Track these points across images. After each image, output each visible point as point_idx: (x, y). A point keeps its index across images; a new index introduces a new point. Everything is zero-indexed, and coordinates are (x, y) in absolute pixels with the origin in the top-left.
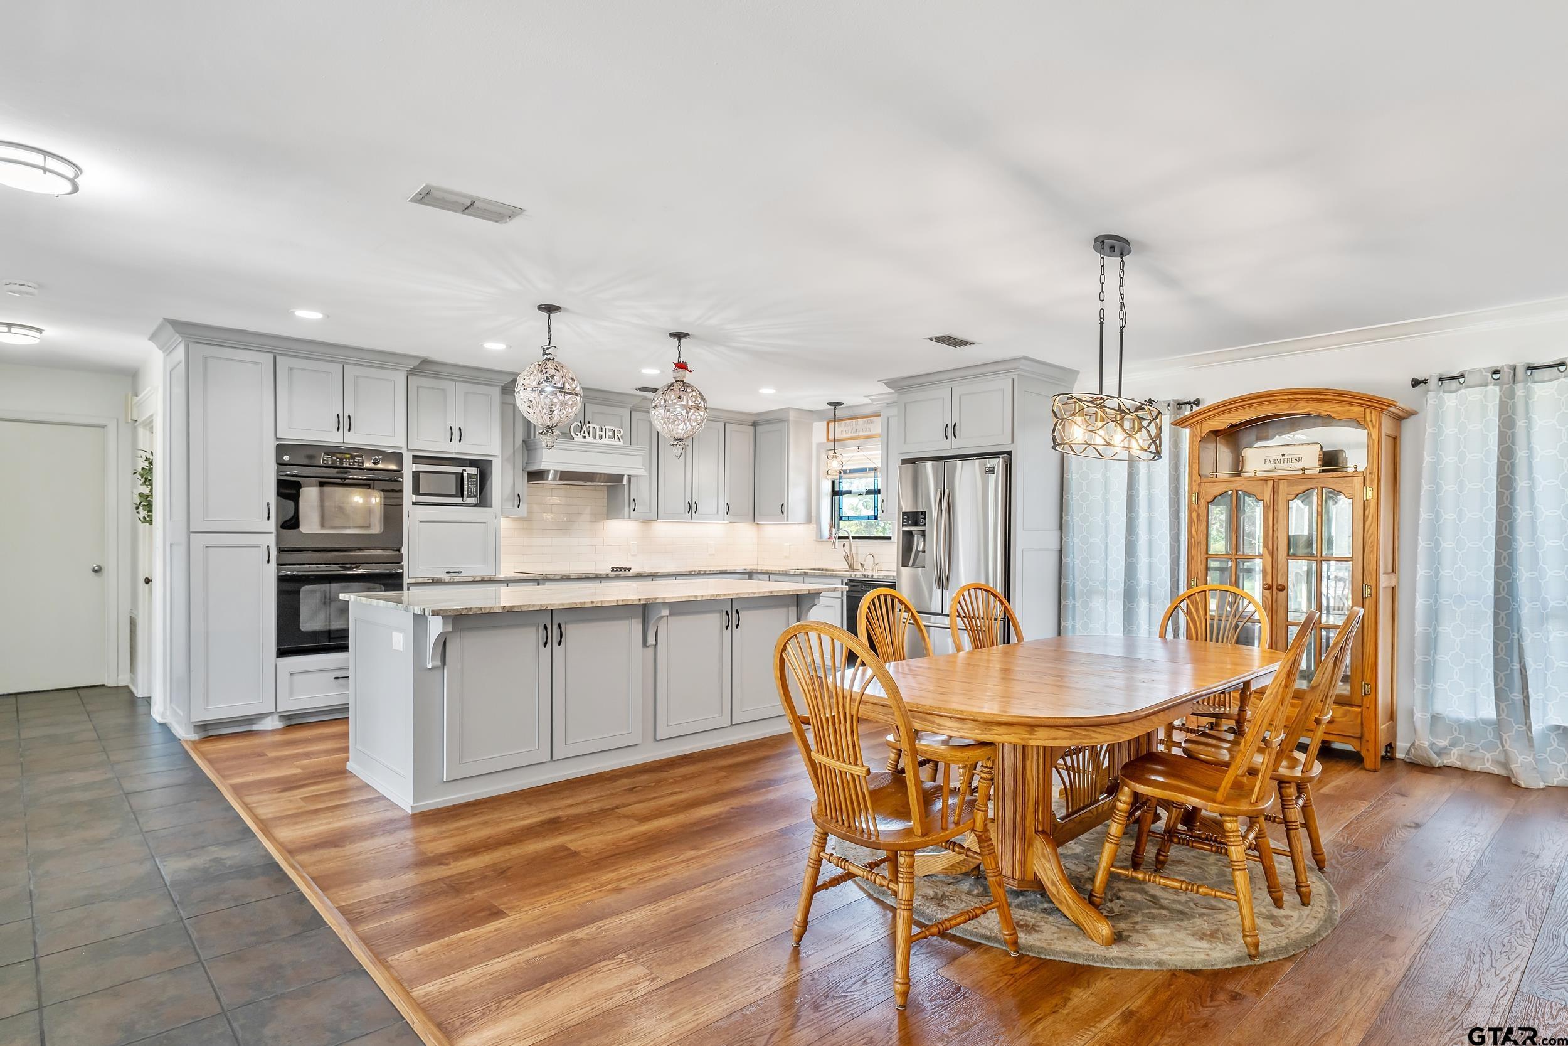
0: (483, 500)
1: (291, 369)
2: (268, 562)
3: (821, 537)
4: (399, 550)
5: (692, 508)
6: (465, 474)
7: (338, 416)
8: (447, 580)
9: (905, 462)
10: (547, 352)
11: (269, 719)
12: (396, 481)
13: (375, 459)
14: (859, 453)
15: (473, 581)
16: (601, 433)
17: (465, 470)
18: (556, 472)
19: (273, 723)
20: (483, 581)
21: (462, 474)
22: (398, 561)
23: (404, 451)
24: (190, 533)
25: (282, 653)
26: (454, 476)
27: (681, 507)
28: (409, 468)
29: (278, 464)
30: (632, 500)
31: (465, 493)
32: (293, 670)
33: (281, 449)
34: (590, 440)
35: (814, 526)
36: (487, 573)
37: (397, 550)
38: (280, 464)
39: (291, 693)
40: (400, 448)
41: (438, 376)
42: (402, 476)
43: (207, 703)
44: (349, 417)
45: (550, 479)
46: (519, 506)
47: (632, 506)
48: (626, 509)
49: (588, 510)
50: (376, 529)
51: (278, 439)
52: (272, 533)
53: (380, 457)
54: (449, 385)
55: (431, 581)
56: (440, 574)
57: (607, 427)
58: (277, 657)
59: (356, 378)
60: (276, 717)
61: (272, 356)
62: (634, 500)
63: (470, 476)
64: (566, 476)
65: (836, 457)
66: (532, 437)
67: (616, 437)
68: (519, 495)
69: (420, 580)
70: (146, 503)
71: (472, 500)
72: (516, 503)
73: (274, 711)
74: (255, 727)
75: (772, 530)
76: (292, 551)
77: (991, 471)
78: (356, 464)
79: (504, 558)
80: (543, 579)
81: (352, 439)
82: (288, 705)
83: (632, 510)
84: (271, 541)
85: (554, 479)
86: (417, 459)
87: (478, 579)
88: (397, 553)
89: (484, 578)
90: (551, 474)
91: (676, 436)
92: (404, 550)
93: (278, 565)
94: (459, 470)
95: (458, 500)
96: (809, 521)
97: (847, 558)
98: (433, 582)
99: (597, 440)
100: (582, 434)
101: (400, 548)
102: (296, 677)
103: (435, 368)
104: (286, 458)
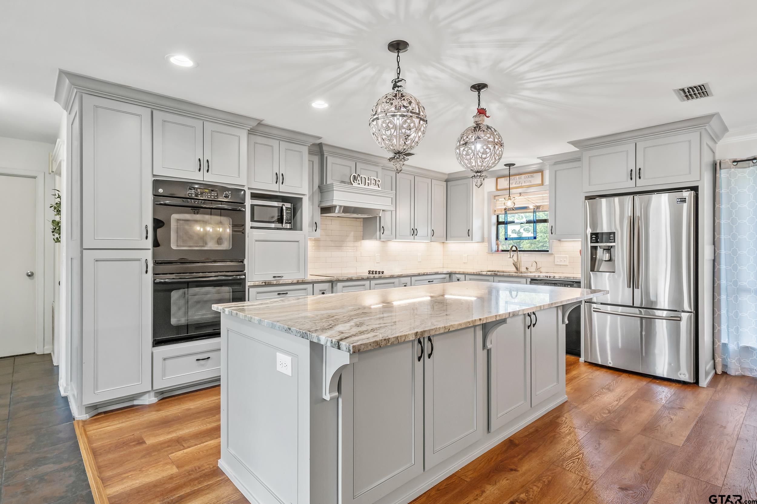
0: (295, 226)
1: (164, 121)
2: (147, 272)
3: (492, 251)
4: (242, 262)
5: (414, 232)
6: (284, 208)
7: (199, 160)
8: (275, 282)
9: (588, 198)
10: (398, 84)
11: (147, 396)
12: (240, 210)
13: (226, 194)
14: (520, 197)
15: (292, 283)
16: (368, 182)
17: (284, 205)
18: (340, 206)
19: (151, 399)
20: (298, 283)
21: (282, 207)
22: (242, 270)
23: (246, 188)
24: (82, 249)
25: (157, 343)
26: (276, 209)
27: (408, 232)
28: (249, 202)
29: (154, 195)
30: (382, 227)
31: (284, 221)
32: (165, 357)
33: (157, 183)
34: (362, 186)
35: (486, 244)
36: (299, 277)
37: (241, 262)
38: (156, 195)
39: (164, 375)
40: (244, 186)
41: (267, 136)
42: (244, 207)
43: (96, 387)
44: (208, 161)
45: (336, 211)
46: (316, 231)
47: (382, 231)
48: (378, 233)
49: (352, 234)
50: (226, 246)
51: (154, 176)
52: (149, 249)
53: (230, 192)
54: (275, 143)
55: (264, 284)
56: (269, 278)
57: (372, 178)
58: (153, 347)
59: (212, 131)
60: (152, 394)
61: (149, 110)
62: (383, 227)
63: (287, 208)
64: (346, 210)
65: (510, 199)
66: (325, 183)
67: (377, 184)
68: (316, 223)
69: (257, 283)
70: (57, 227)
71: (288, 226)
72: (314, 228)
73: (150, 389)
74: (136, 402)
75: (454, 246)
76: (165, 263)
77: (683, 200)
78: (212, 197)
79: (310, 265)
80: (336, 281)
81: (210, 178)
82: (161, 384)
83: (382, 234)
84: (149, 255)
85: (339, 212)
86: (254, 196)
87: (295, 281)
88: (241, 264)
89: (298, 281)
90: (337, 208)
91: (476, 169)
92: (246, 262)
93: (154, 274)
94: (280, 204)
95: (279, 225)
96: (483, 241)
97: (515, 265)
98: (265, 284)
99: (366, 187)
100: (358, 182)
101: (243, 260)
102: (167, 362)
103: (267, 130)
104: (161, 191)
